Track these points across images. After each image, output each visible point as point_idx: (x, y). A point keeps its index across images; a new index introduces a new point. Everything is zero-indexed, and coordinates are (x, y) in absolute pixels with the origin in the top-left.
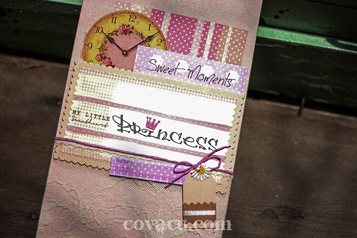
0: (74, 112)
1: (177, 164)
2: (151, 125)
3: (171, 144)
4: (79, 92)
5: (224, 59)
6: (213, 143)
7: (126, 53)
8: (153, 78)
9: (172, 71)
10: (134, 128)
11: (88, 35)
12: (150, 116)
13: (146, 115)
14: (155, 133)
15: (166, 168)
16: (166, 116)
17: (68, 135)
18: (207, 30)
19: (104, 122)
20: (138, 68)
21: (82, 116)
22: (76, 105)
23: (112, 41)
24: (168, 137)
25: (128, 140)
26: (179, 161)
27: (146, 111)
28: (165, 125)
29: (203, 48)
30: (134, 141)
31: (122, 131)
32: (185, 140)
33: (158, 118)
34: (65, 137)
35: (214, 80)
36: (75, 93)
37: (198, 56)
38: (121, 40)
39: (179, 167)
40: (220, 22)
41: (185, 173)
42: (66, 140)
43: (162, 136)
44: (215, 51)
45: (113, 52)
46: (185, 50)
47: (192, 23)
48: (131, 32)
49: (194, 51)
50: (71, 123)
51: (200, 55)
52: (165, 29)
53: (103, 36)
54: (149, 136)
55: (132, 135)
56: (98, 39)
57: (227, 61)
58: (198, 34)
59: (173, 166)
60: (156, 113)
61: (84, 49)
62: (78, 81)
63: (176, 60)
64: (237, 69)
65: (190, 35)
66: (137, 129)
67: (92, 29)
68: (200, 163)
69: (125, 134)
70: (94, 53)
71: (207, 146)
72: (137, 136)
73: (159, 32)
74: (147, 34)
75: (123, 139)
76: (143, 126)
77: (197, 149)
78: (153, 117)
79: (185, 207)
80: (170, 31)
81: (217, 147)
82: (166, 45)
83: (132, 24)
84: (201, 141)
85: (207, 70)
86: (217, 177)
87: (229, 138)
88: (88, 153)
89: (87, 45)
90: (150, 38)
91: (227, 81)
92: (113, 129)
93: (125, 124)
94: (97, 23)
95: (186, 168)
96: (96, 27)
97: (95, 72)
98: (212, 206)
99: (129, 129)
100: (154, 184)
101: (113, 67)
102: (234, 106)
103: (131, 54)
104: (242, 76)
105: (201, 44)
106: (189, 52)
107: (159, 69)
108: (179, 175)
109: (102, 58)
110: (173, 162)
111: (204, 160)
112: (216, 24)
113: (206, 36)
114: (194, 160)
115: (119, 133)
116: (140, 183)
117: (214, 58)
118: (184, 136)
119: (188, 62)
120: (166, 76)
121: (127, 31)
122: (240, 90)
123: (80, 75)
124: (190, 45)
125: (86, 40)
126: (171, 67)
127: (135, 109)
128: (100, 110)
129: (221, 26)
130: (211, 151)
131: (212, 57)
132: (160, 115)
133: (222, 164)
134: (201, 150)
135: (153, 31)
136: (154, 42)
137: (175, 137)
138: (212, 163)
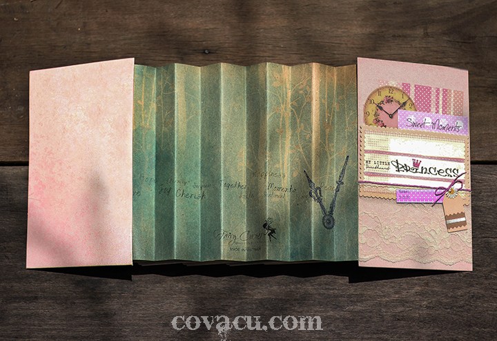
0: (367, 161)
1: (437, 189)
2: (416, 164)
3: (430, 176)
4: (367, 147)
5: (452, 113)
6: (455, 171)
7: (391, 116)
8: (412, 132)
9: (422, 125)
10: (406, 168)
11: (365, 106)
12: (414, 158)
13: (411, 158)
14: (420, 170)
15: (430, 193)
16: (424, 157)
17: (366, 178)
18: (438, 94)
19: (387, 167)
20: (401, 126)
21: (372, 165)
22: (367, 157)
23: (381, 108)
24: (428, 172)
25: (404, 176)
26: (438, 186)
27: (411, 155)
28: (425, 163)
29: (438, 107)
30: (408, 177)
31: (399, 171)
32: (438, 172)
33: (419, 159)
34: (364, 180)
35: (449, 128)
36: (365, 149)
37: (436, 113)
38: (386, 107)
39: (438, 191)
40: (445, 88)
41: (442, 194)
42: (365, 182)
43: (424, 171)
44: (446, 108)
45: (383, 117)
46: (427, 109)
47: (429, 90)
48: (392, 101)
49: (433, 109)
50: (366, 170)
51: (437, 112)
52: (412, 96)
53: (375, 106)
54: (416, 172)
55: (405, 173)
56: (372, 108)
57: (454, 114)
58: (433, 97)
59: (434, 190)
60: (417, 156)
61: (365, 116)
62: (365, 140)
63: (423, 117)
64: (461, 120)
65: (428, 99)
66: (408, 168)
67: (367, 102)
68: (450, 186)
69: (401, 173)
70: (371, 118)
71: (452, 174)
72: (409, 173)
73: (409, 98)
74: (402, 101)
75: (400, 176)
76: (411, 166)
77: (447, 177)
78: (416, 159)
79: (447, 218)
80: (416, 97)
81: (459, 174)
82: (415, 107)
83: (392, 95)
84: (448, 171)
85: (443, 122)
86: (462, 195)
87: (464, 167)
88: (380, 189)
89: (366, 114)
90: (405, 104)
91: (456, 128)
92: (393, 170)
93: (400, 166)
94: (370, 97)
95: (442, 191)
96: (369, 100)
97: (374, 132)
98: (462, 215)
99: (403, 169)
100: (425, 205)
101: (385, 126)
102: (464, 145)
103: (395, 116)
104: (465, 124)
105: (436, 105)
106: (430, 110)
107: (414, 125)
108: (439, 196)
109: (377, 121)
110: (434, 188)
111: (452, 185)
112: (443, 89)
113: (438, 98)
114: (446, 185)
115: (397, 173)
116: (416, 205)
117: (446, 113)
118: (437, 169)
119: (431, 118)
120: (419, 129)
121: (389, 100)
122: (465, 133)
123: (366, 135)
124: (430, 105)
125: (365, 110)
126: (421, 122)
127: (405, 155)
128: (383, 158)
129: (446, 90)
130: (455, 178)
131: (444, 112)
132: (420, 156)
133: (464, 185)
134: (449, 178)
135: (406, 99)
136: (407, 106)
137: (432, 171)
138: (458, 186)
